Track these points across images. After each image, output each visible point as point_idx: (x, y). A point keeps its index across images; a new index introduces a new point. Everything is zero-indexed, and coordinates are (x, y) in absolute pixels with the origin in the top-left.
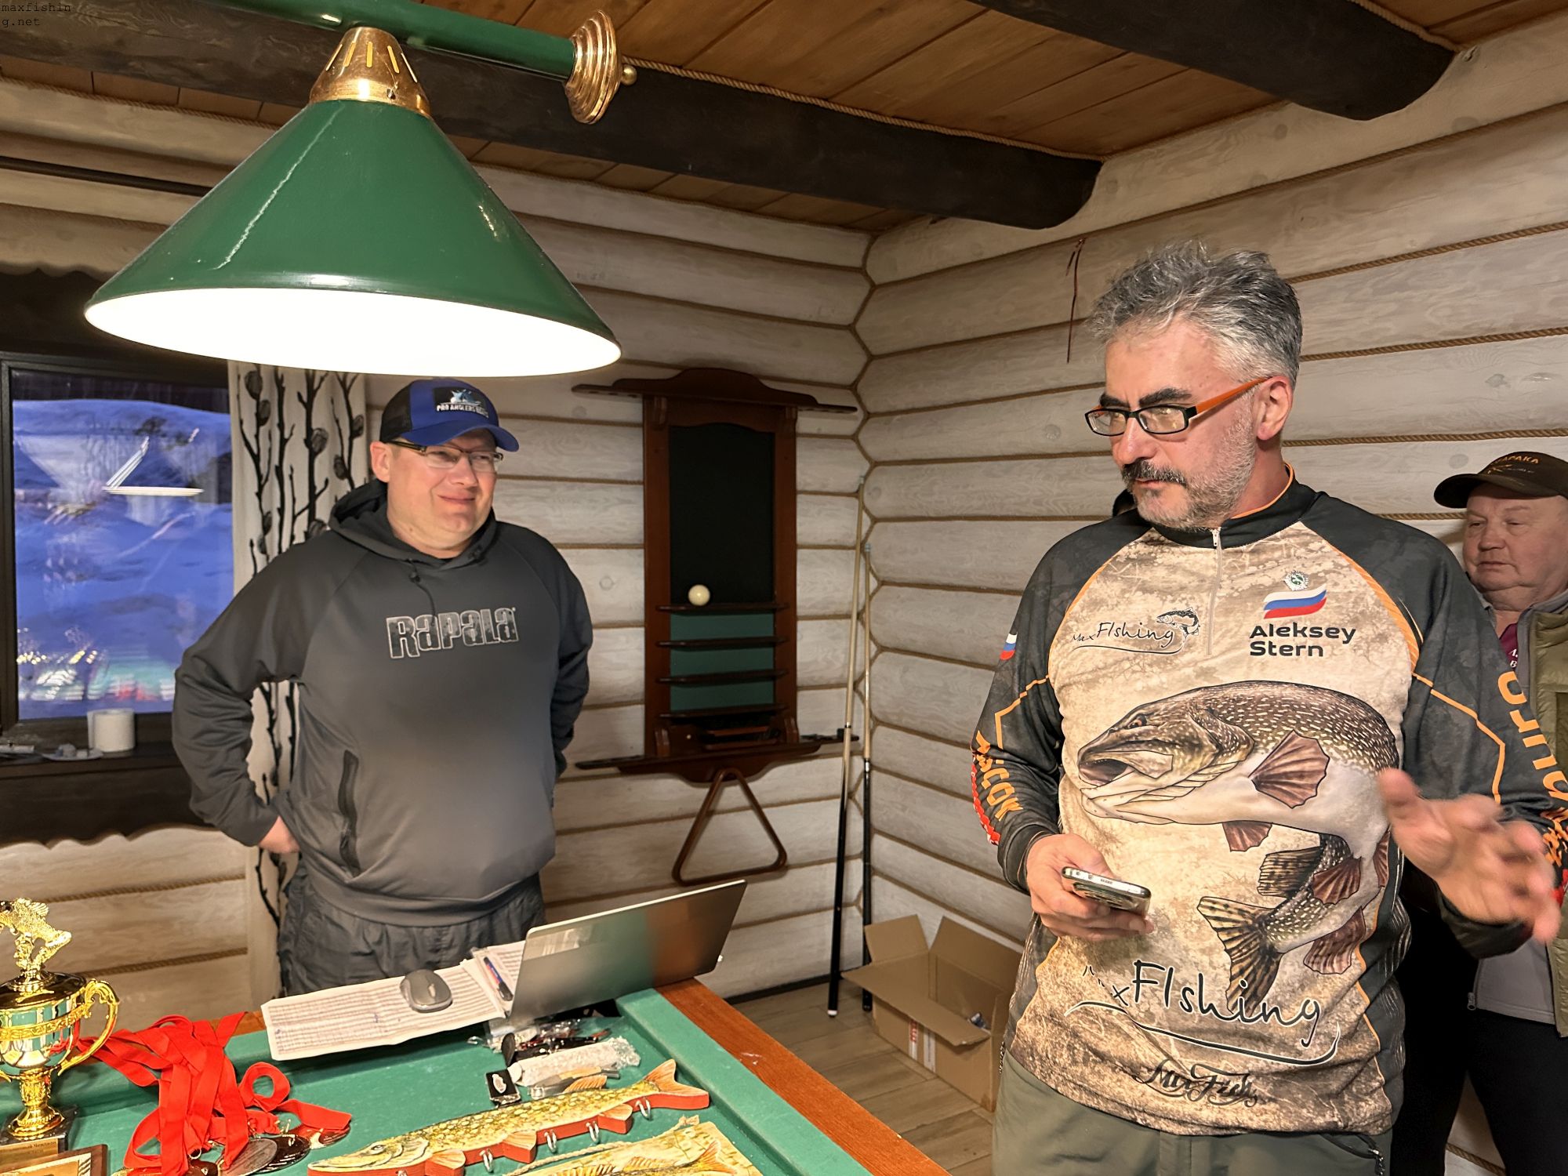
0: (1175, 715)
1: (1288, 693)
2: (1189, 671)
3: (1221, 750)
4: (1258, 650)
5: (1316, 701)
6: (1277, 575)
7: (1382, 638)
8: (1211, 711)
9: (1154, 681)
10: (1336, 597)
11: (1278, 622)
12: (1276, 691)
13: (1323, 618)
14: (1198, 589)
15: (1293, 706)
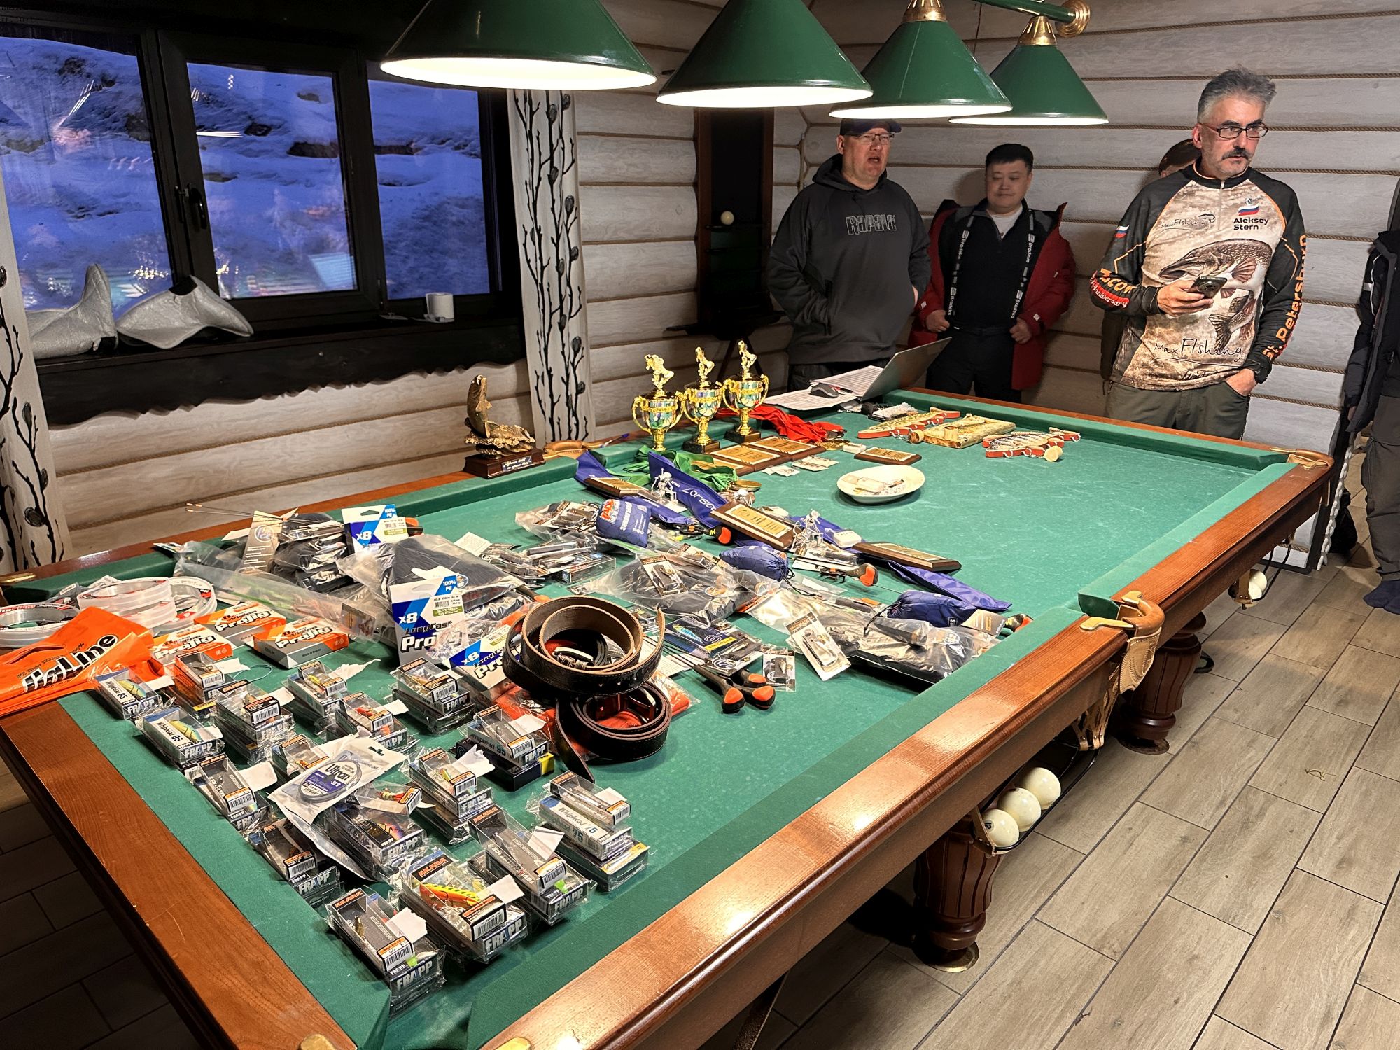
0: (1206, 252)
1: (1247, 243)
2: (1212, 236)
3: (1221, 264)
4: (1237, 227)
5: (1255, 245)
6: (1242, 200)
7: (1276, 223)
8: (1219, 251)
9: (1198, 241)
10: (1263, 208)
11: (1243, 217)
12: (1242, 242)
13: (1259, 215)
14: (1214, 206)
15: (1248, 247)
